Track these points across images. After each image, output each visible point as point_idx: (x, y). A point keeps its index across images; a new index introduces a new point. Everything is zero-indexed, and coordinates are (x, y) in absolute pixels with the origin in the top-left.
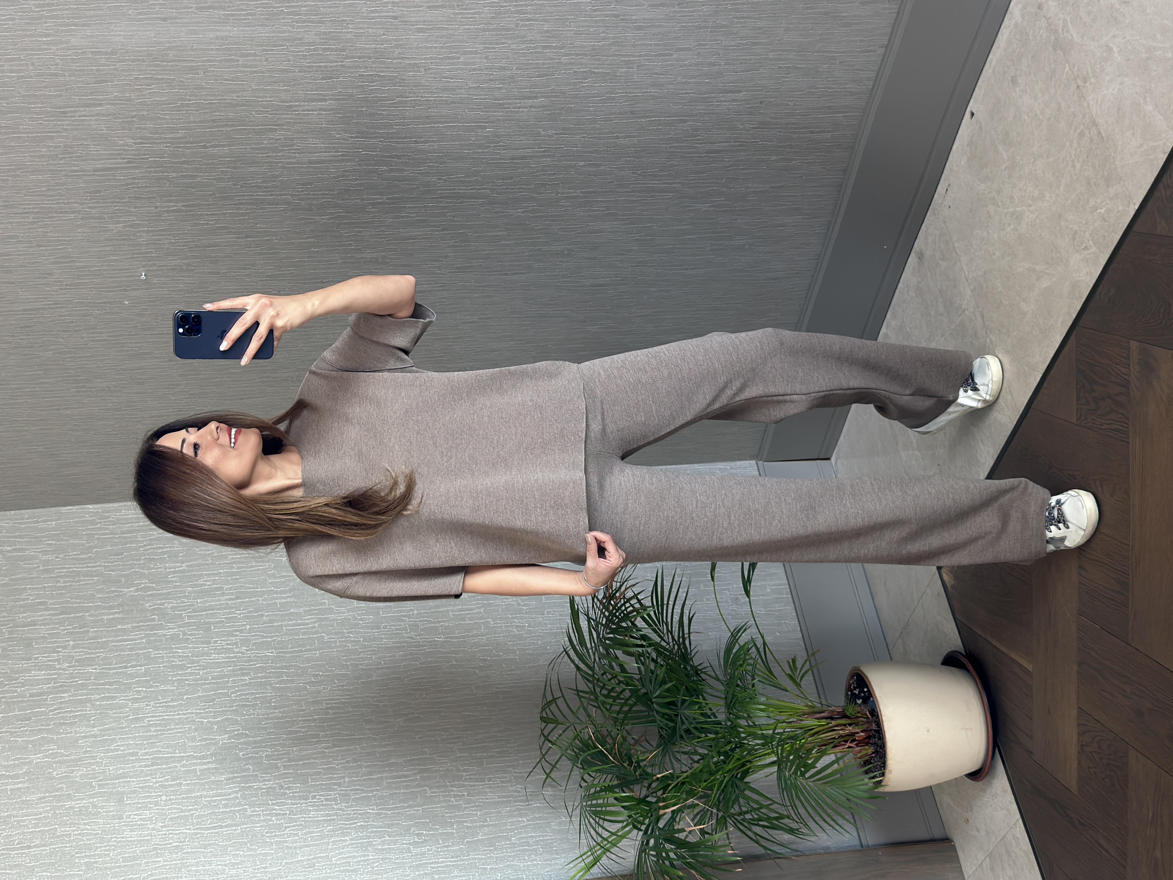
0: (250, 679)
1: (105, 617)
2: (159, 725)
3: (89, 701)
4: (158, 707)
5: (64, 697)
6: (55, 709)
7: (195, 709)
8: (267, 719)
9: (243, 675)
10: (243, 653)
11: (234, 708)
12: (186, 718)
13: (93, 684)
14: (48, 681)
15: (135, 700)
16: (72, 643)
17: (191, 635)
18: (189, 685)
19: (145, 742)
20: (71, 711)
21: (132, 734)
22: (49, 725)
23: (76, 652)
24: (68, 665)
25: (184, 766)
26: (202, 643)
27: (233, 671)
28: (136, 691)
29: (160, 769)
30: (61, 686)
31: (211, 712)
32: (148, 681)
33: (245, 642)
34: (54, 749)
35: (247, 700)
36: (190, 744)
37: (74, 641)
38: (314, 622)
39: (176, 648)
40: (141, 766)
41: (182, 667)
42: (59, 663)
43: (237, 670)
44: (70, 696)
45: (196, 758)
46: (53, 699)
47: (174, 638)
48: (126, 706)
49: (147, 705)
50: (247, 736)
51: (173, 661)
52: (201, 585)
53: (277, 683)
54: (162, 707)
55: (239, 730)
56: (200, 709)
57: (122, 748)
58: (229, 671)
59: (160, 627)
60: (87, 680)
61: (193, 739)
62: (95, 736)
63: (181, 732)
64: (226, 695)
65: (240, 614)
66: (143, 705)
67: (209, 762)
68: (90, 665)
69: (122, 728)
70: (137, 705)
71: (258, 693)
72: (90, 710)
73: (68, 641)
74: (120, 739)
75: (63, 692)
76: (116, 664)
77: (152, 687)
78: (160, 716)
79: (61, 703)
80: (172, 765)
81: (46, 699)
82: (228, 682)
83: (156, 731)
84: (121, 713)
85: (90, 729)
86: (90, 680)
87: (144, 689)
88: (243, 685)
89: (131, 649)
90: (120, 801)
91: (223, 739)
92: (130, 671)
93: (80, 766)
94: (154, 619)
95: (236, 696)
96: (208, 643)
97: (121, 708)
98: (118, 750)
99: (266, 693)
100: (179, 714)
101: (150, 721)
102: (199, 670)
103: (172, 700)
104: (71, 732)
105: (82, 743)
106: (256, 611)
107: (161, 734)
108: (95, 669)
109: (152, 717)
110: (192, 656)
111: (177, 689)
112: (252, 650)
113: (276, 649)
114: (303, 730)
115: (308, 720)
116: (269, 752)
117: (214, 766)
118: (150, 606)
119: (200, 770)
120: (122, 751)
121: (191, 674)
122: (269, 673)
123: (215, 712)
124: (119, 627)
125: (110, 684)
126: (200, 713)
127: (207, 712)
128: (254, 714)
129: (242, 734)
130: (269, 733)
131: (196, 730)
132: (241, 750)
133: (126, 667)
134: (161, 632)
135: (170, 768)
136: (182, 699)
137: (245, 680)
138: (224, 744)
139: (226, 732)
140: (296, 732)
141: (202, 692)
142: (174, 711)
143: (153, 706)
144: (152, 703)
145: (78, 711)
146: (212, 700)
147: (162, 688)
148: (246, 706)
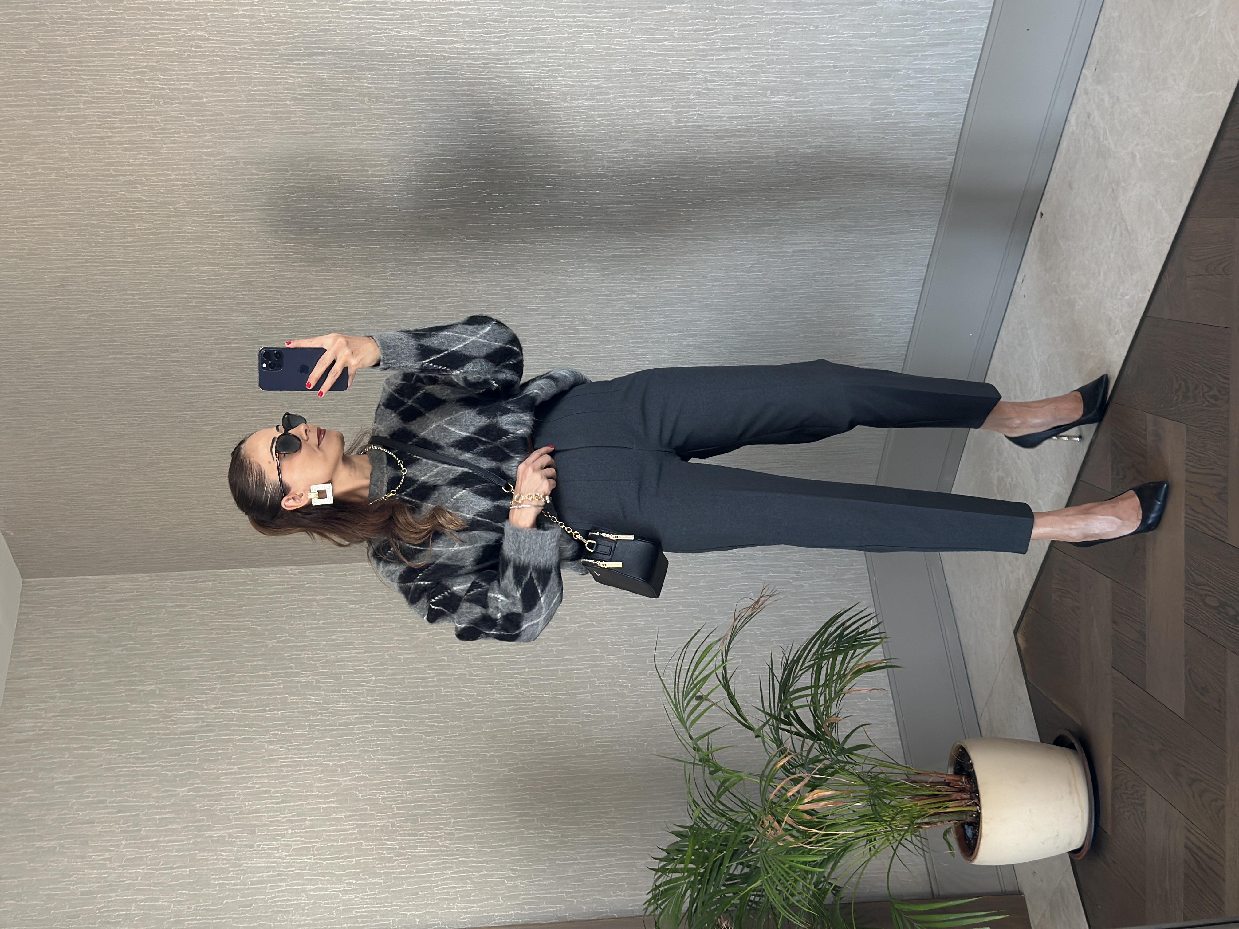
5: (210, 736)
6: (201, 747)
7: (323, 753)
8: (386, 764)
9: (367, 723)
13: (235, 725)
15: (271, 743)
18: (319, 730)
20: (216, 749)
22: (196, 761)
23: (222, 695)
24: (214, 708)
25: (309, 804)
26: (333, 691)
27: (359, 718)
28: (273, 734)
29: (288, 806)
30: (207, 727)
31: (336, 756)
32: (283, 725)
33: (371, 692)
34: (198, 783)
35: (369, 746)
36: (318, 783)
38: (433, 677)
39: (310, 695)
40: (272, 803)
41: (314, 714)
42: (207, 704)
43: (361, 718)
44: (214, 736)
45: (321, 797)
47: (308, 685)
48: (263, 747)
49: (281, 747)
50: (366, 779)
51: (307, 707)
53: (396, 731)
54: (294, 749)
55: (360, 773)
56: (327, 753)
57: (257, 784)
58: (355, 719)
59: (296, 674)
61: (320, 780)
62: (235, 773)
63: (309, 773)
64: (351, 740)
65: (367, 666)
67: (332, 802)
68: (233, 709)
69: (258, 767)
70: (272, 747)
71: (380, 741)
72: (231, 750)
73: (216, 684)
74: (255, 777)
75: (209, 732)
76: (255, 709)
77: (287, 731)
78: (291, 758)
79: (207, 742)
80: (300, 801)
81: (194, 738)
82: (353, 729)
83: (287, 771)
84: (258, 753)
85: (231, 767)
86: (233, 721)
87: (279, 733)
88: (366, 732)
89: (270, 694)
90: (253, 833)
92: (267, 714)
93: (220, 798)
94: (292, 667)
95: (359, 743)
97: (258, 749)
99: (386, 740)
100: (308, 757)
101: (282, 762)
102: (328, 716)
103: (303, 744)
104: (214, 769)
106: (382, 664)
107: (292, 775)
108: (237, 713)
110: (323, 704)
112: (375, 701)
113: (396, 701)
114: (417, 775)
116: (385, 793)
117: (336, 805)
118: (289, 656)
119: (323, 808)
120: (257, 788)
121: (320, 722)
122: (390, 722)
123: (340, 756)
124: (262, 673)
125: (249, 726)
126: (327, 757)
127: (333, 756)
128: (374, 759)
129: (362, 777)
130: (387, 778)
131: (322, 772)
132: (360, 791)
133: (264, 711)
134: (297, 679)
135: (297, 805)
136: (312, 743)
137: (369, 728)
138: (346, 785)
139: (348, 775)
140: (410, 777)
141: (330, 737)
142: (305, 754)
143: (287, 749)
144: (285, 746)
145: (221, 750)
146: (339, 745)
147: (295, 732)
148: (368, 751)
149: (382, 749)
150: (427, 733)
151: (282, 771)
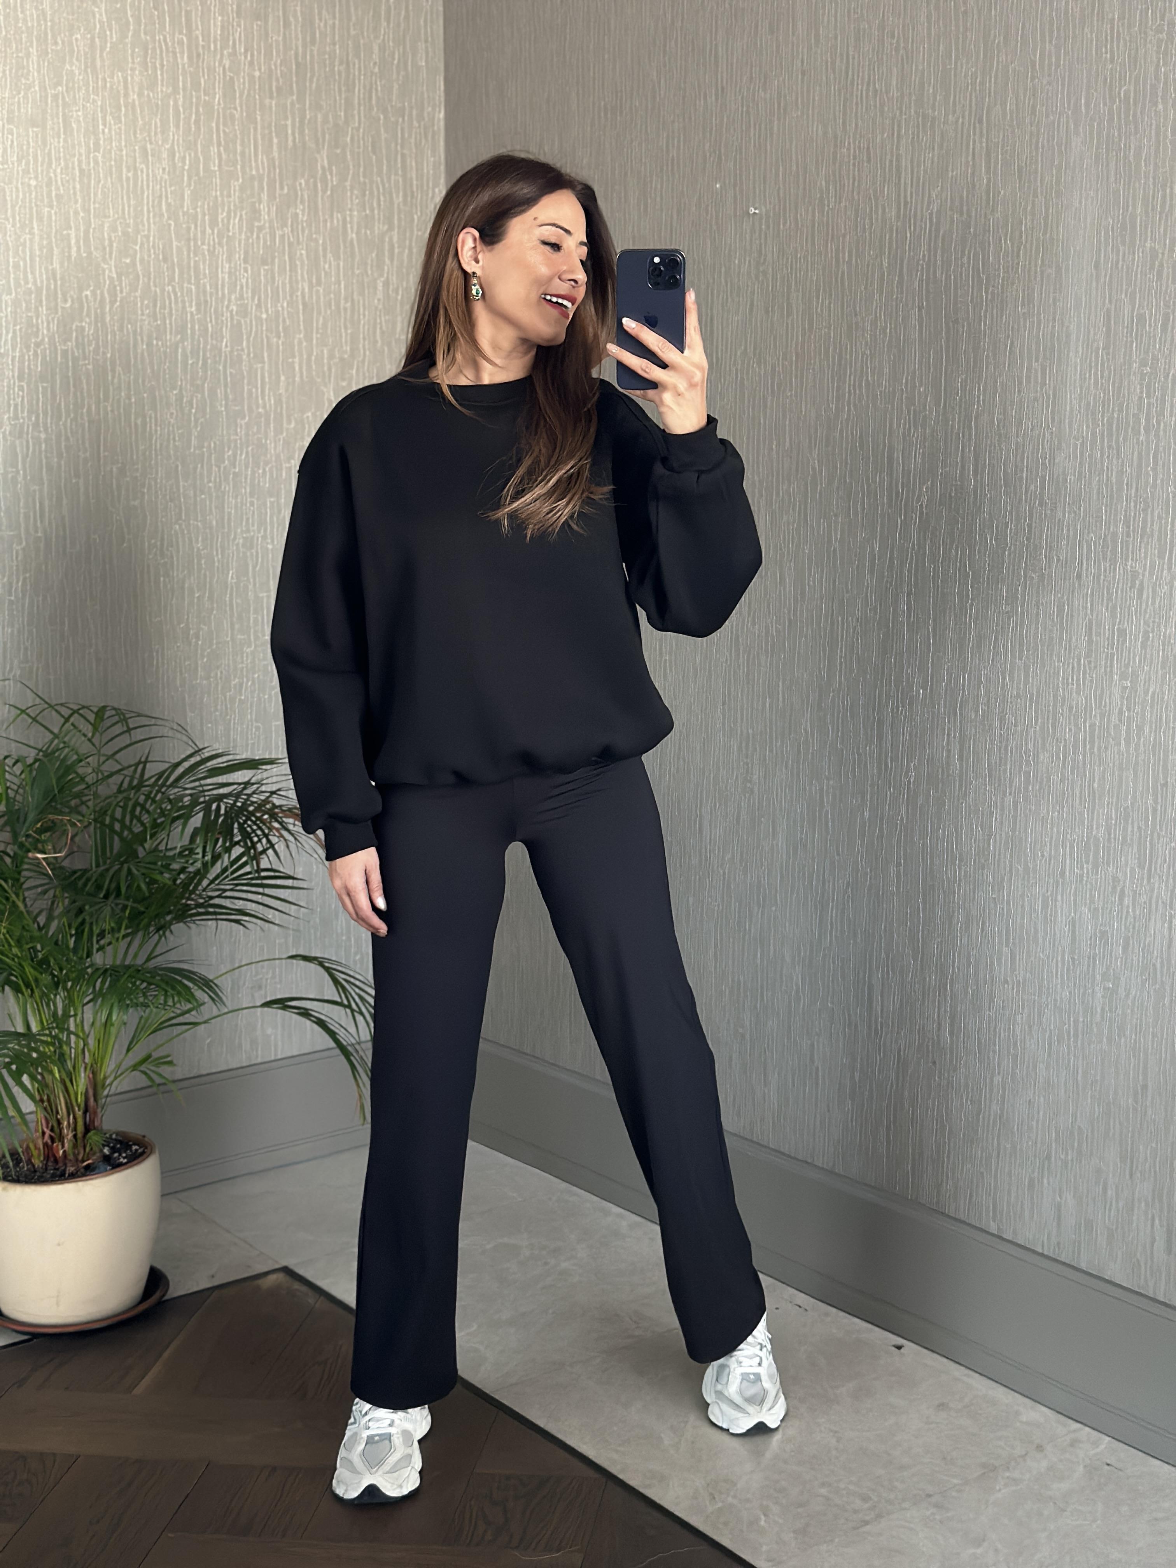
0: (192, 313)
1: (289, 122)
2: (135, 184)
3: (175, 91)
4: (161, 184)
5: (182, 58)
6: (166, 44)
7: (154, 236)
8: (135, 332)
9: (198, 305)
10: (228, 307)
11: (153, 289)
12: (142, 221)
13: (198, 98)
14: (206, 36)
15: (172, 154)
16: (257, 74)
17: (258, 237)
18: (189, 229)
19: (113, 163)
20: (162, 66)
21: (126, 146)
22: (145, 34)
23: (244, 78)
24: (227, 66)
25: (76, 213)
26: (246, 253)
27: (205, 292)
28: (184, 157)
29: (74, 180)
30: (198, 55)
31: (149, 256)
32: (198, 174)
33: (244, 311)
34: (111, 37)
35: (163, 307)
36: (106, 225)
37: (260, 77)
38: (264, 407)
39: (241, 216)
40: (80, 155)
41: (214, 223)
42: (230, 55)
43: (205, 296)
44: (183, 65)
45: (87, 232)
46: (181, 43)
47: (255, 213)
48: (165, 141)
49: (164, 169)
50: (112, 303)
51: (223, 210)
52: (325, 256)
53: (184, 349)
54: (161, 189)
55: (121, 292)
56: (154, 242)
57: (106, 130)
58: (205, 285)
59: (272, 196)
60: (204, 90)
61: (114, 229)
62: (126, 95)
63: (123, 213)
64: (172, 279)
65: (282, 307)
66: (165, 164)
67: (79, 248)
68: (225, 95)
69: (135, 133)
70: (165, 155)
71: (171, 324)
72: (162, 91)
73: (260, 69)
74: (120, 128)
75: (190, 58)
76: (224, 131)
77: (190, 178)
78: (148, 186)
79: (174, 53)
80: (79, 198)
81: (181, 33)
82: (189, 283)
83: (128, 179)
84: (156, 134)
85: (136, 89)
86: (205, 95)
87: (186, 167)
88: (183, 302)
89: (243, 154)
90: (34, 124)
91: (110, 270)
92: (214, 150)
93: (86, 71)
94: (282, 188)
95: (168, 292)
96: (246, 261)
97: (163, 132)
98: (104, 125)
99: (171, 333)
100: (149, 212)
101: (142, 171)
102: (209, 245)
103: (168, 205)
104: (133, 63)
105: (118, 76)
106: (285, 329)
107: (122, 186)
108: (219, 103)
109: (148, 175)
110: (228, 236)
111: (183, 212)
112: (232, 319)
113: (231, 352)
114: (116, 381)
115: (129, 389)
116: (89, 331)
117: (74, 254)
118: (300, 184)
119: (69, 235)
120: (103, 131)
121: (203, 232)
122: (199, 341)
123: (149, 262)
124: (275, 141)
125: (197, 122)
126: (148, 242)
127: (149, 251)
128: (143, 314)
129: (116, 295)
130: (114, 334)
131: (125, 234)
132: (94, 293)
133: (219, 145)
134: (265, 197)
135: (75, 193)
136: (169, 218)
137: (191, 306)
138: (104, 271)
139: (119, 275)
140: (113, 371)
141: (178, 247)
142: (153, 206)
143: (161, 178)
144: (166, 177)
145: (162, 75)
146: (165, 260)
147: (187, 193)
148: (155, 306)
149: (158, 325)
150: (180, 398)
151: (128, 171)
